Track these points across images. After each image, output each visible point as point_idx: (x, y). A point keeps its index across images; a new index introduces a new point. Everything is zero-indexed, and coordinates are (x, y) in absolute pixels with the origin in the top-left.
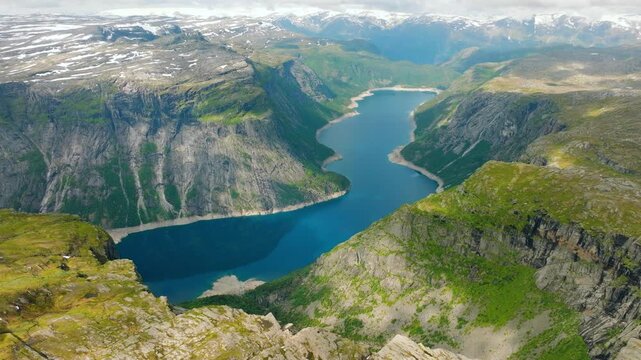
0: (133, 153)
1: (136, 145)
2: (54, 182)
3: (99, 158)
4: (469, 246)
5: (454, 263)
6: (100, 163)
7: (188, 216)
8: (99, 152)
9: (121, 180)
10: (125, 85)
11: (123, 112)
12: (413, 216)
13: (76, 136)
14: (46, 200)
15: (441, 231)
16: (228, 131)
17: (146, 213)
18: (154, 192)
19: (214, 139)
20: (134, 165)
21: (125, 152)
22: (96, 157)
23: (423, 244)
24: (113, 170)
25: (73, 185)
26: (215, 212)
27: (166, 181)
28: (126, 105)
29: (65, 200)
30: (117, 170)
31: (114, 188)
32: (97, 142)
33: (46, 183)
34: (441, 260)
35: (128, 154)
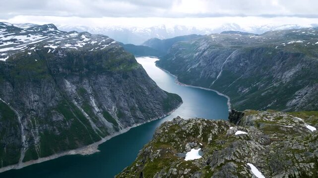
1: (73, 90)
2: (26, 123)
6: (55, 104)
7: (125, 128)
9: (74, 114)
11: (60, 70)
14: (24, 138)
16: (128, 75)
17: (100, 131)
18: (97, 118)
19: (121, 81)
20: (76, 103)
21: (68, 95)
24: (65, 108)
25: (41, 123)
26: (137, 122)
27: (101, 110)
29: (40, 134)
31: (72, 120)
33: (19, 125)
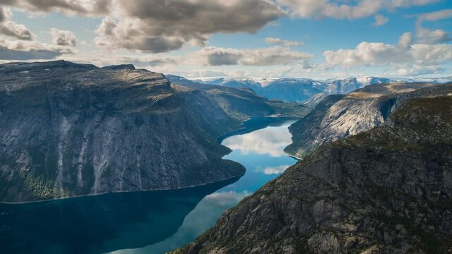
0: (62, 138)
1: (66, 130)
3: (32, 141)
4: (428, 185)
5: (411, 209)
6: (32, 144)
8: (34, 134)
9: (46, 159)
10: (65, 84)
11: (60, 105)
12: (340, 153)
13: (17, 122)
15: (381, 167)
16: (143, 121)
17: (62, 188)
18: (73, 170)
19: (131, 128)
20: (61, 147)
21: (56, 135)
22: (30, 139)
23: (360, 186)
24: (41, 150)
27: (85, 161)
28: (63, 98)
30: (45, 150)
32: (33, 127)
34: (390, 206)
35: (58, 137)
